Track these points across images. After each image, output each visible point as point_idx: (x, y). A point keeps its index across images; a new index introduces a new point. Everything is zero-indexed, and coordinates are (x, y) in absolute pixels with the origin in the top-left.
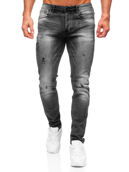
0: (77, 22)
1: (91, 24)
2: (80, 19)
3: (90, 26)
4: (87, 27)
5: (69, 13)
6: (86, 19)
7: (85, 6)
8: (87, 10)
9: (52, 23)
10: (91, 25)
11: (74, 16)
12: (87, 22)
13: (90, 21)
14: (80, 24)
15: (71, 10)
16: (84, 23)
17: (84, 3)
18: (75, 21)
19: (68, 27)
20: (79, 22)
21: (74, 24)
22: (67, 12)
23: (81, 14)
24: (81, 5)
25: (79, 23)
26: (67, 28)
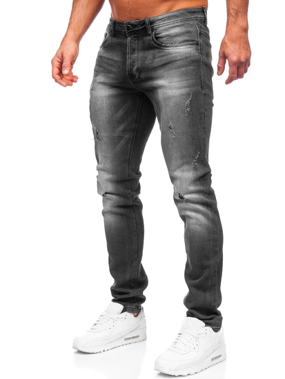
0: (150, 54)
1: (179, 58)
2: (157, 48)
3: (177, 61)
4: (170, 65)
5: (134, 37)
6: (167, 47)
7: (169, 18)
8: (174, 27)
9: (107, 58)
10: (180, 60)
11: (143, 42)
12: (170, 54)
13: (178, 51)
14: (156, 60)
15: (137, 29)
16: (163, 56)
17: (168, 11)
18: (146, 52)
19: (134, 66)
20: (154, 54)
21: (144, 59)
22: (131, 33)
23: (157, 38)
24: (160, 17)
25: (154, 58)
26: (131, 69)
